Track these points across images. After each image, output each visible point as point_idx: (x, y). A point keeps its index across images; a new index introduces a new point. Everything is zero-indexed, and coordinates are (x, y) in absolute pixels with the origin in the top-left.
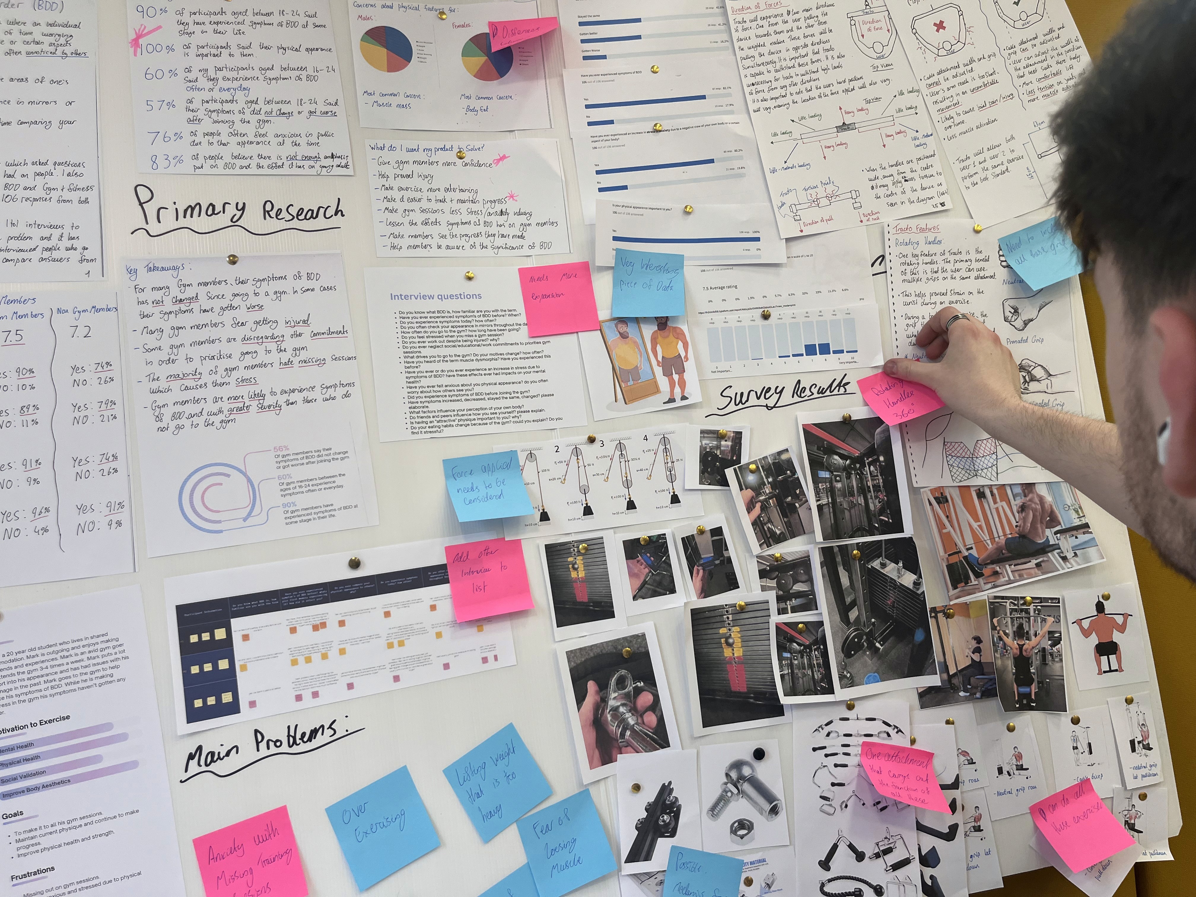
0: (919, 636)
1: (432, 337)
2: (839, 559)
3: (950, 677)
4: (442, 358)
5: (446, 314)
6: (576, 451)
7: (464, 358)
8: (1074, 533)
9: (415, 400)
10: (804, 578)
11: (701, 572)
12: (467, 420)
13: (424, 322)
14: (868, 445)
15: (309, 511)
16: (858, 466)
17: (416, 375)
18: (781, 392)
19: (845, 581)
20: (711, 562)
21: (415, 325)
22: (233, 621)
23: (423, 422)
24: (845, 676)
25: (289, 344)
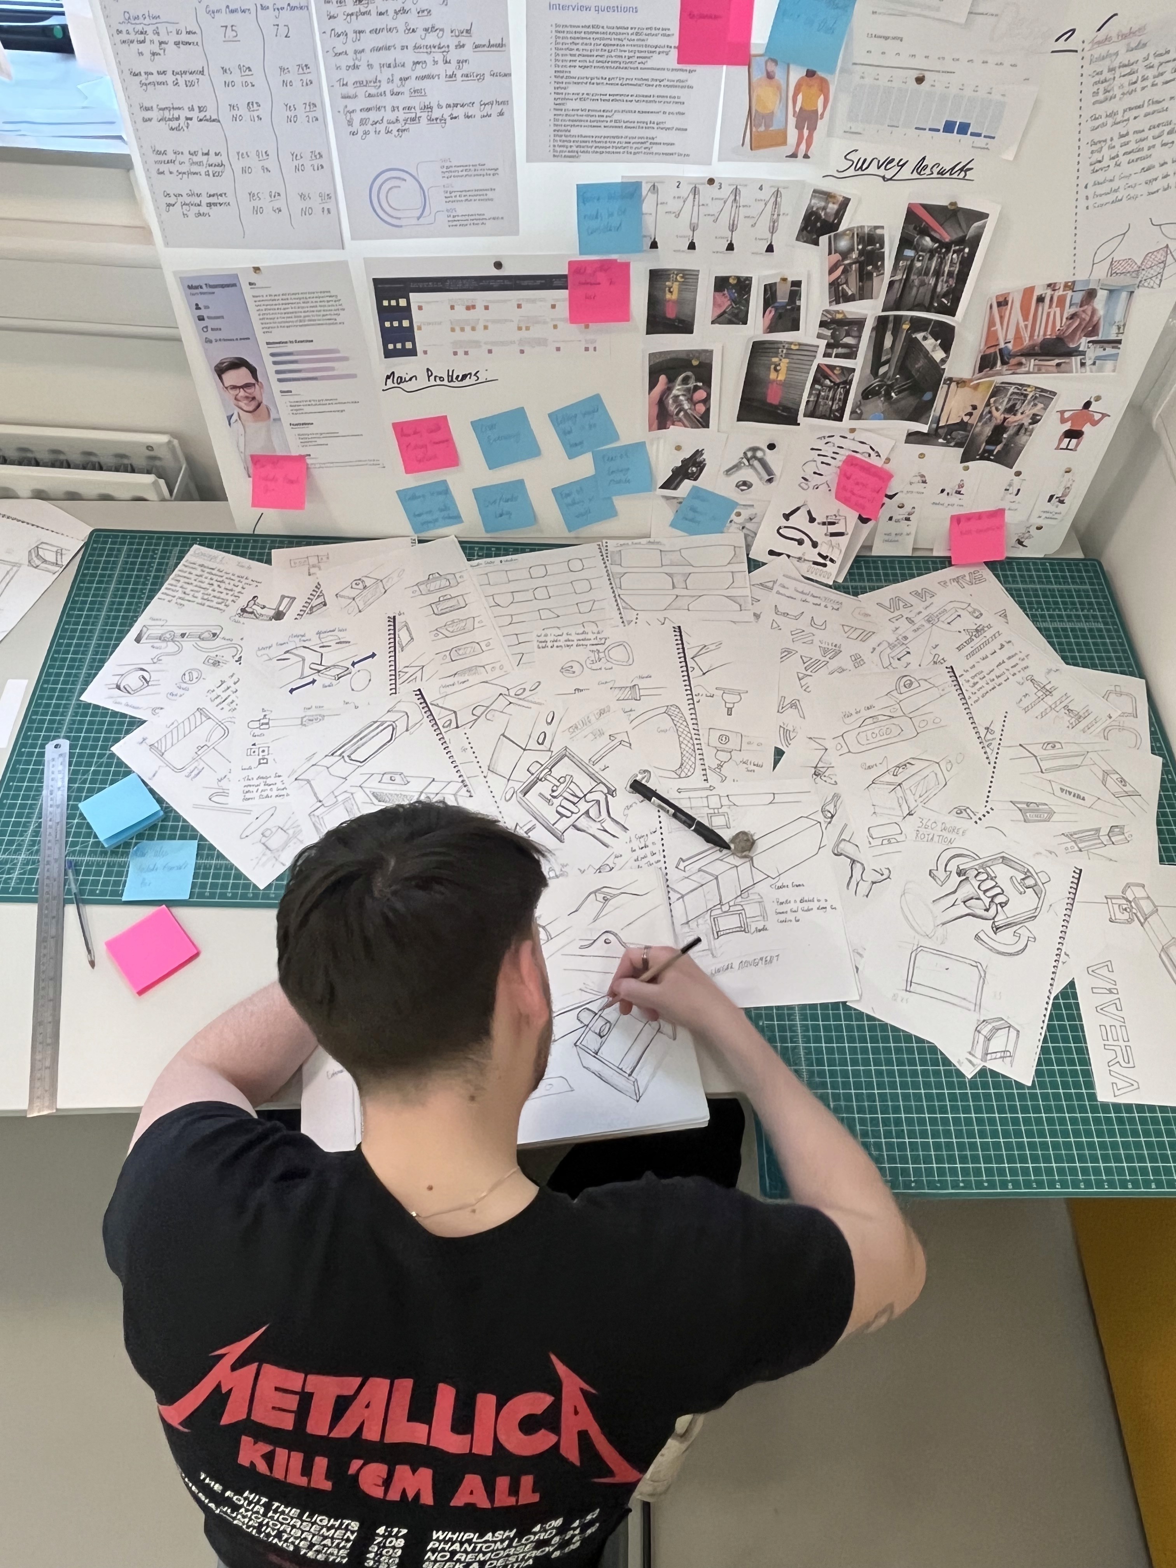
0: (928, 396)
1: (584, 56)
2: (891, 326)
3: (938, 427)
4: (589, 80)
5: (601, 30)
6: (695, 191)
7: (610, 82)
8: (1105, 345)
9: (559, 123)
10: (855, 334)
11: (773, 313)
12: (603, 147)
13: (578, 38)
14: (961, 234)
15: (467, 217)
16: (944, 250)
17: (563, 96)
18: (902, 166)
19: (888, 342)
20: (784, 307)
21: (570, 41)
22: (411, 294)
23: (563, 146)
24: (856, 412)
25: (454, 55)
